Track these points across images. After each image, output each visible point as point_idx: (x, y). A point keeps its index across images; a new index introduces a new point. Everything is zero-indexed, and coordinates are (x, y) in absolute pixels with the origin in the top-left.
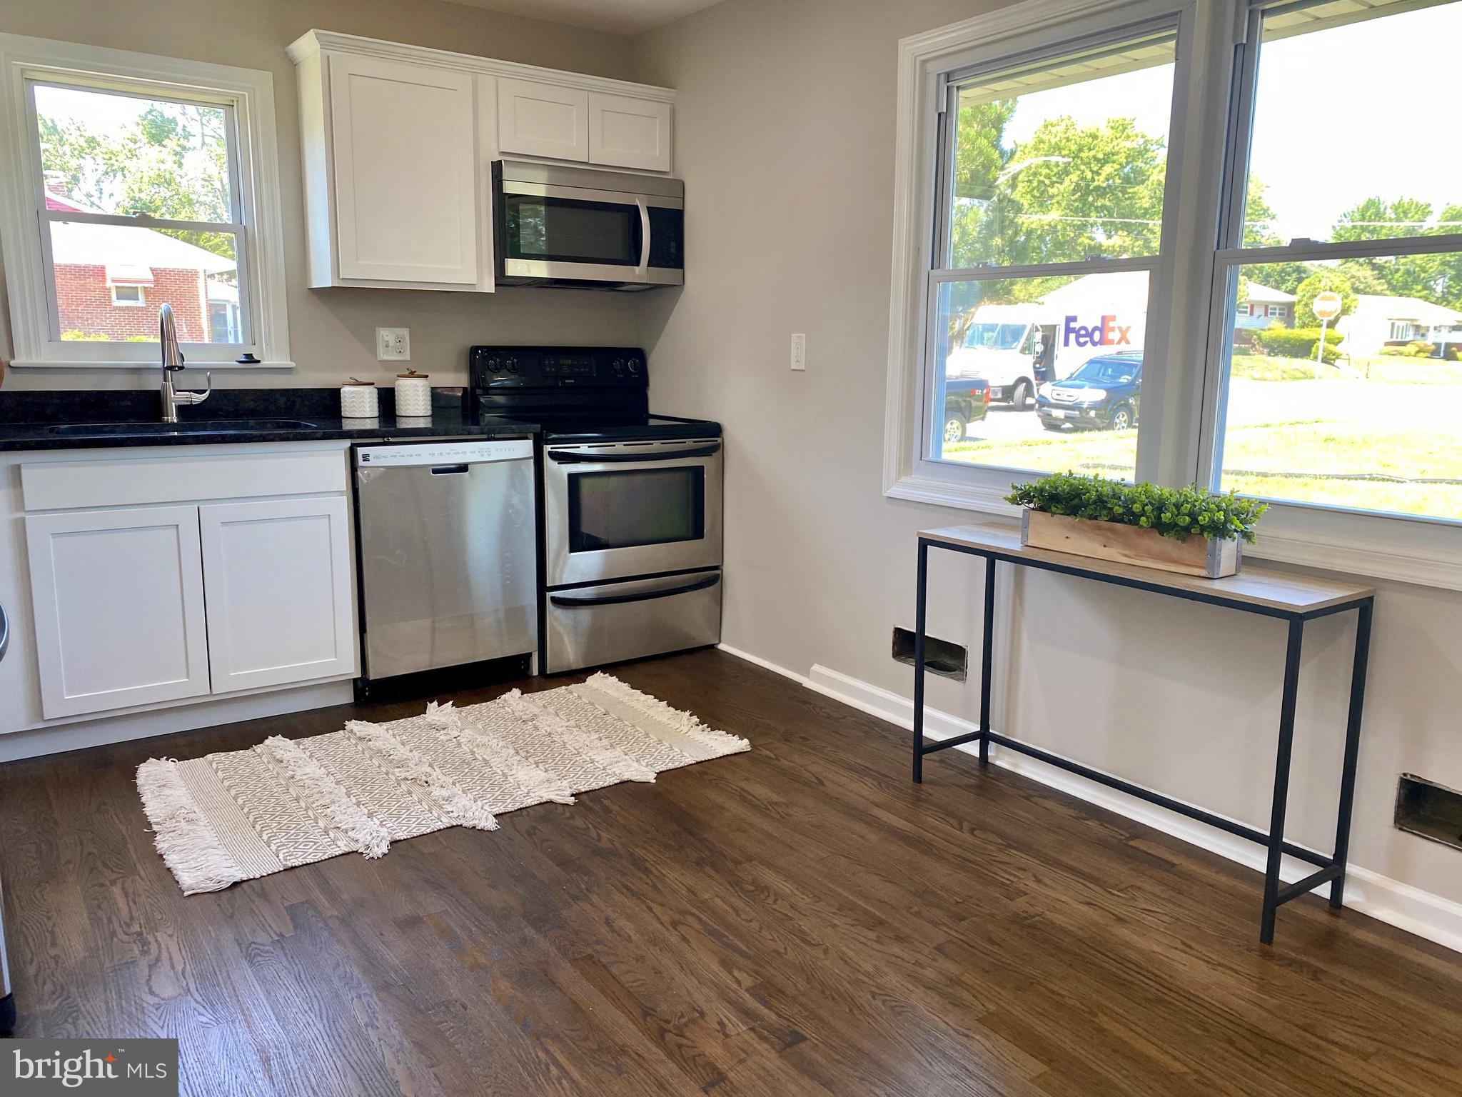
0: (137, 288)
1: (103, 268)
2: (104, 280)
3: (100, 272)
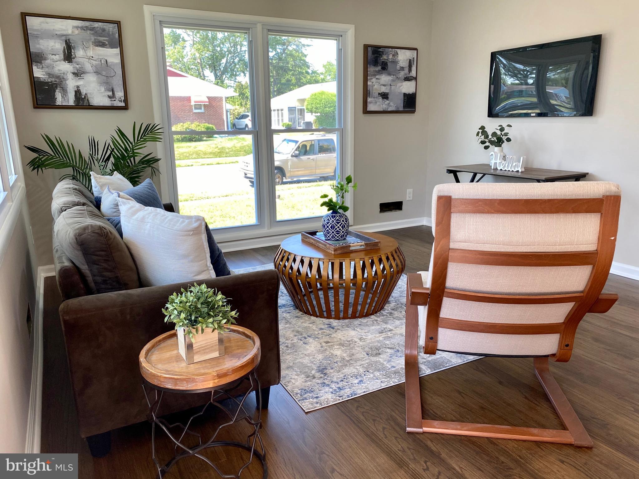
0: (201, 105)
1: (190, 97)
2: (190, 102)
3: (188, 99)
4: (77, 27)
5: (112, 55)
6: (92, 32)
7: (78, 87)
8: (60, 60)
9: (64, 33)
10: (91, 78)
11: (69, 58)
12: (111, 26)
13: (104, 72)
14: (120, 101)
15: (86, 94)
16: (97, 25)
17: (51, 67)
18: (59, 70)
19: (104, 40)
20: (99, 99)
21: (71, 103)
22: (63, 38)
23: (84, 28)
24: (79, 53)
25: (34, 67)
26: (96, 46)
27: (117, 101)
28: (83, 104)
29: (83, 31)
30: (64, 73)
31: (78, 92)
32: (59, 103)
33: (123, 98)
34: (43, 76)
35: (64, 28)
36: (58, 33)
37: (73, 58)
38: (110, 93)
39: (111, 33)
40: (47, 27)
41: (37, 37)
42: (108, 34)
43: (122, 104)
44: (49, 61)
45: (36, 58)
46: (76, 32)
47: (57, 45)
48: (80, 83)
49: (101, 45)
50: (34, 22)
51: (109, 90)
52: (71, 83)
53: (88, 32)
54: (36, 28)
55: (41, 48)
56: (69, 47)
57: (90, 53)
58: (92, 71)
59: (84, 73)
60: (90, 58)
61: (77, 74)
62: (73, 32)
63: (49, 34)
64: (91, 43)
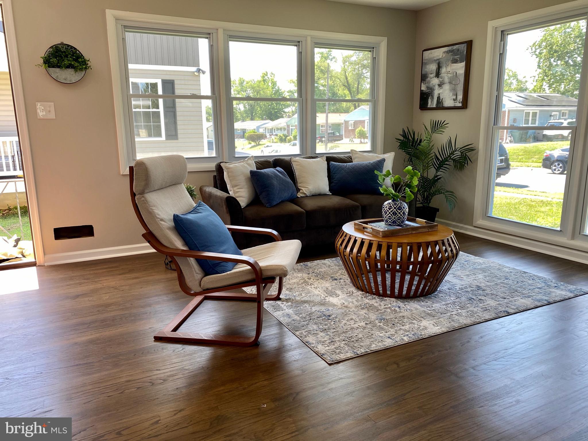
4: (445, 52)
5: (460, 68)
6: (452, 53)
7: (439, 94)
8: (434, 77)
9: (438, 58)
10: (447, 87)
11: (438, 75)
12: (463, 45)
13: (454, 82)
14: (459, 102)
15: (442, 99)
16: (455, 47)
17: (429, 82)
18: (432, 84)
19: (457, 58)
20: (448, 102)
21: (434, 106)
22: (437, 62)
23: (447, 52)
24: (443, 70)
25: (422, 84)
26: (453, 63)
27: (458, 103)
28: (440, 106)
29: (447, 54)
30: (434, 86)
31: (439, 98)
32: (429, 106)
33: (461, 100)
34: (425, 89)
35: (439, 54)
36: (435, 59)
37: (440, 74)
38: (455, 97)
39: (462, 51)
40: (431, 56)
41: (426, 64)
42: (461, 53)
43: (460, 105)
44: (428, 79)
45: (424, 78)
46: (444, 56)
47: (433, 67)
48: (441, 91)
49: (455, 61)
50: (427, 54)
51: (453, 95)
52: (437, 92)
53: (450, 54)
54: (426, 58)
55: (426, 71)
56: (439, 67)
57: (449, 69)
58: (448, 82)
59: (444, 84)
60: (448, 73)
61: (440, 85)
62: (442, 56)
63: (432, 61)
64: (450, 62)
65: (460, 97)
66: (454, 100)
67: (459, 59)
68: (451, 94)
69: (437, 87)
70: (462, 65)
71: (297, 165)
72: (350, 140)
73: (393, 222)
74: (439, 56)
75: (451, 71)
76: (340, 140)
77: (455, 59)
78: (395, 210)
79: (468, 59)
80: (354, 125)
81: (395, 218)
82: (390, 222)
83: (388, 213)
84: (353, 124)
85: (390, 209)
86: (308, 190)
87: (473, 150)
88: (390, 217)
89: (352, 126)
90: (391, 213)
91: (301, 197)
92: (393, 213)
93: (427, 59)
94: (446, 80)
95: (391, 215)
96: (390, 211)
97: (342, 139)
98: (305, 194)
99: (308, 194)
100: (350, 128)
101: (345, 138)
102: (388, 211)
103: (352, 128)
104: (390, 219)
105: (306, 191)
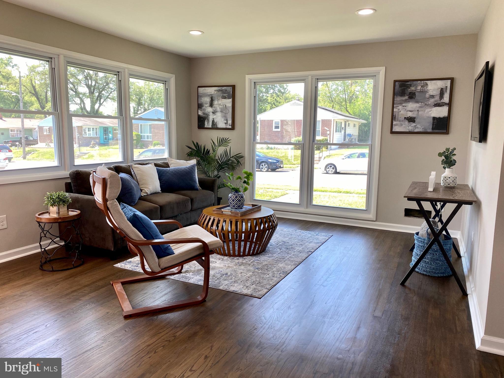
4: (216, 90)
5: (228, 102)
6: (221, 92)
7: (213, 119)
8: (208, 107)
9: (211, 94)
10: (219, 114)
11: (211, 105)
12: (229, 88)
13: (224, 111)
14: (230, 125)
15: (216, 122)
16: (224, 88)
17: (205, 110)
18: (207, 111)
19: (226, 95)
20: (221, 125)
21: (210, 126)
22: (210, 96)
23: (218, 91)
24: (216, 102)
25: (199, 110)
26: (223, 98)
27: (228, 125)
28: (214, 127)
29: (218, 92)
30: (209, 113)
31: (213, 121)
32: (206, 126)
33: (231, 124)
34: (201, 114)
35: (211, 91)
36: (209, 94)
37: (213, 105)
38: (226, 122)
39: (229, 92)
40: (205, 92)
41: (201, 96)
42: (228, 92)
43: (230, 127)
44: (204, 107)
45: (200, 106)
46: (215, 93)
47: (208, 100)
48: (215, 117)
49: (224, 98)
50: (201, 90)
51: (225, 120)
52: (211, 117)
53: (220, 92)
54: (201, 92)
55: (202, 102)
56: (212, 100)
57: (220, 102)
58: (220, 111)
59: (216, 112)
60: (220, 105)
61: (214, 113)
62: (214, 93)
63: (206, 95)
64: (220, 97)
65: (230, 122)
66: (225, 123)
67: (227, 96)
68: (223, 120)
69: (211, 114)
70: (230, 101)
71: (138, 170)
72: (46, 144)
73: (238, 207)
74: (211, 92)
75: (222, 104)
76: (34, 144)
77: (224, 96)
78: (239, 198)
79: (233, 97)
80: (49, 131)
81: (239, 204)
82: (236, 206)
83: (235, 201)
84: (48, 129)
85: (236, 198)
86: (149, 190)
87: (242, 157)
88: (236, 203)
89: (47, 132)
90: (237, 201)
91: (144, 196)
92: (239, 201)
93: (202, 94)
94: (218, 109)
95: (237, 202)
96: (236, 199)
97: (37, 143)
98: (147, 193)
99: (149, 193)
100: (45, 133)
101: (40, 142)
102: (235, 199)
103: (47, 133)
104: (236, 205)
105: (148, 191)
